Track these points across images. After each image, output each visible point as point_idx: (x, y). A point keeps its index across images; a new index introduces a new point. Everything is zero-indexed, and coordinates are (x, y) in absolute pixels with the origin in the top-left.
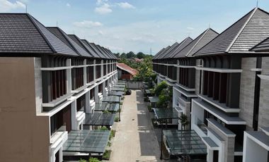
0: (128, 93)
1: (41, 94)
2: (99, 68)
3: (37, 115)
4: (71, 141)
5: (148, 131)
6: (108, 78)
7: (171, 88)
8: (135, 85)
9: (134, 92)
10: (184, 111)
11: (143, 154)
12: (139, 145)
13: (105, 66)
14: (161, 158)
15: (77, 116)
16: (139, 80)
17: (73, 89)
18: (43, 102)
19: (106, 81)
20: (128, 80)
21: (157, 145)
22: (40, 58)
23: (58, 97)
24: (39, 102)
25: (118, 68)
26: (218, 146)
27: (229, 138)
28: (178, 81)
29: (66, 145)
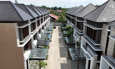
0: (55, 28)
1: (19, 37)
2: (42, 19)
3: (18, 46)
4: (32, 54)
5: (63, 46)
6: (46, 22)
7: (73, 28)
8: (58, 24)
9: (57, 27)
10: (78, 40)
11: (61, 57)
12: (59, 52)
13: (44, 17)
14: (68, 59)
15: (34, 43)
16: (59, 22)
17: (32, 32)
18: (20, 41)
19: (45, 24)
20: (54, 21)
21: (66, 52)
22: (17, 23)
23: (26, 37)
24: (18, 41)
25: (50, 16)
26: (90, 58)
27: (95, 56)
28: (76, 25)
29: (30, 55)
